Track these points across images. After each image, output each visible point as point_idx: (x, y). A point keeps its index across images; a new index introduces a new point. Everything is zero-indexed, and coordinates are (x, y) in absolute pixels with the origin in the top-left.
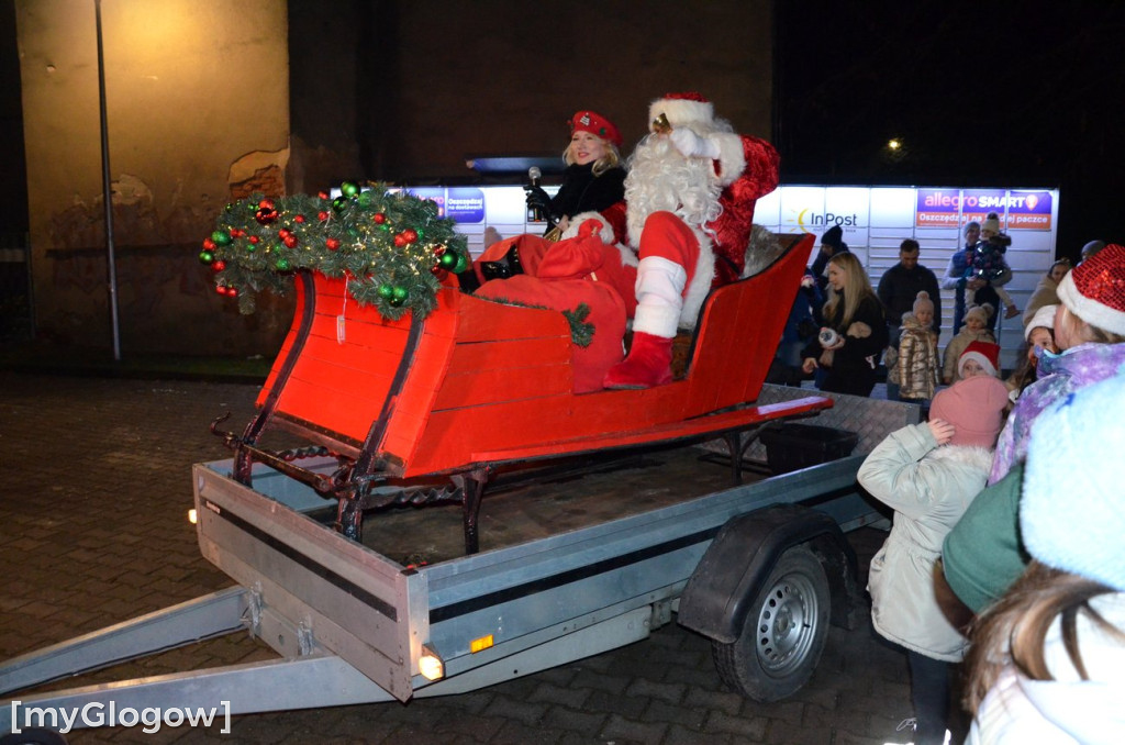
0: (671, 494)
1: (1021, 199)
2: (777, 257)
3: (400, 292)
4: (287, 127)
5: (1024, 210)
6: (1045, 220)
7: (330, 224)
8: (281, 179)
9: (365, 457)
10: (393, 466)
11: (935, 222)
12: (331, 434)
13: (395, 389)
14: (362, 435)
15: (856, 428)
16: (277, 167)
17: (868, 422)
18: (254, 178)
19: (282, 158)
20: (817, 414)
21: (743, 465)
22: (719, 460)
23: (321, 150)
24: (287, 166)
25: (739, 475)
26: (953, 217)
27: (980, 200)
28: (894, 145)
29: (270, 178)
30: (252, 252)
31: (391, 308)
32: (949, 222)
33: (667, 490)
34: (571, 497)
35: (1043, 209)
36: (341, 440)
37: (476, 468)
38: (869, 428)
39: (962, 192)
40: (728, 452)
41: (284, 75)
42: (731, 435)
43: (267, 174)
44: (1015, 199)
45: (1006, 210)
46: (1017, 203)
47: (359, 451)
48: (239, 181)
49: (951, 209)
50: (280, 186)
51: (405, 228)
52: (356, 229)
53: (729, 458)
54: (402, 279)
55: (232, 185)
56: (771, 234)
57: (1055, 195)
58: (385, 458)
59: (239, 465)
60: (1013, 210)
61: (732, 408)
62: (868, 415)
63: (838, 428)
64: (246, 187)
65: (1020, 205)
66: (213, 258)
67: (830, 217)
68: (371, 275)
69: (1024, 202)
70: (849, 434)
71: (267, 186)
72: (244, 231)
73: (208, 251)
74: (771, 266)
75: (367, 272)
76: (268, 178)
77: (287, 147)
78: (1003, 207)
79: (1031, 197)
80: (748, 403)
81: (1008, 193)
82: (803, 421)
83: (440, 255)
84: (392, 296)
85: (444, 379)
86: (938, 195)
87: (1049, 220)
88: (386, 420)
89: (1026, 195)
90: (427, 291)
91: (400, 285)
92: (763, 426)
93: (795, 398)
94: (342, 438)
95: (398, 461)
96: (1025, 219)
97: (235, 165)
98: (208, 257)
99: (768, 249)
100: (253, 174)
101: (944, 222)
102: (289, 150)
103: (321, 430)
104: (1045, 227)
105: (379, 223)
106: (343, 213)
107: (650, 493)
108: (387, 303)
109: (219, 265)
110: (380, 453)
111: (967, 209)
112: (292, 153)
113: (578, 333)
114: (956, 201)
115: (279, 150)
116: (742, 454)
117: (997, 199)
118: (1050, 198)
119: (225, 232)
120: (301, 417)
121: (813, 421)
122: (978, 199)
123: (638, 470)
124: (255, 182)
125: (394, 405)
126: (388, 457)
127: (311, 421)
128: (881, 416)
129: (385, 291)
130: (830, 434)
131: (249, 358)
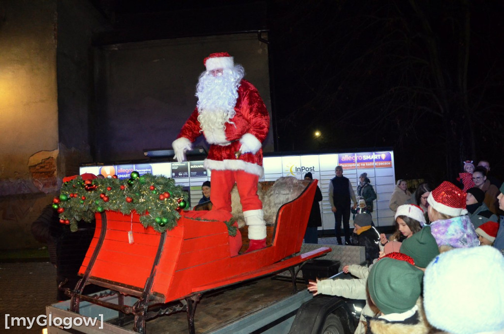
0: (265, 296)
1: (379, 156)
2: (303, 190)
3: (165, 220)
4: (57, 139)
5: (380, 160)
6: (389, 163)
7: (126, 191)
8: (55, 163)
9: (145, 295)
10: (158, 298)
11: (346, 167)
12: (123, 285)
13: (156, 263)
14: (142, 285)
15: (338, 259)
16: (52, 158)
17: (344, 256)
18: (41, 163)
19: (55, 154)
20: (326, 255)
21: (297, 280)
22: (280, 278)
23: (73, 149)
24: (58, 158)
25: (295, 285)
26: (353, 165)
27: (364, 157)
28: (317, 134)
29: (49, 163)
30: (82, 204)
31: (160, 227)
32: (352, 167)
33: (263, 295)
34: (222, 303)
35: (388, 159)
36: (128, 288)
37: (194, 295)
38: (344, 258)
39: (356, 154)
40: (290, 276)
41: (55, 117)
42: (291, 269)
43: (48, 161)
44: (377, 156)
45: (374, 160)
46: (378, 157)
47: (141, 293)
48: (34, 165)
49: (352, 162)
50: (54, 167)
51: (164, 192)
52: (140, 193)
53: (290, 278)
54: (164, 214)
55: (30, 167)
56: (299, 180)
57: (392, 153)
58: (154, 295)
59: (73, 304)
60: (377, 160)
61: (290, 256)
62: (344, 253)
63: (331, 259)
64: (37, 167)
65: (379, 158)
66: (59, 207)
67: (303, 168)
68: (148, 213)
69: (380, 157)
70: (337, 262)
71: (48, 167)
72: (77, 194)
73: (56, 204)
74: (302, 194)
75: (147, 212)
76: (48, 163)
77: (57, 149)
78: (373, 159)
79: (383, 155)
80: (297, 253)
81: (374, 153)
82: (320, 259)
83: (179, 202)
84: (161, 222)
85: (180, 256)
86: (346, 156)
87: (391, 163)
88: (153, 277)
89: (381, 154)
90: (174, 218)
91: (165, 217)
92: (304, 263)
93: (315, 249)
94: (130, 287)
95: (162, 296)
96: (382, 164)
97: (32, 157)
98: (56, 207)
99: (298, 187)
100: (40, 162)
101: (350, 167)
102: (58, 150)
103: (117, 284)
104: (390, 166)
105: (152, 190)
106: (133, 186)
107: (256, 297)
108: (159, 225)
109: (61, 210)
110: (151, 292)
111: (359, 161)
112: (60, 151)
113: (231, 231)
114: (354, 158)
115: (54, 150)
116: (296, 275)
117: (370, 156)
118: (390, 154)
119: (66, 195)
120: (104, 278)
121: (325, 258)
122: (362, 156)
123: (246, 287)
124: (41, 165)
125: (156, 269)
126: (156, 294)
127: (111, 280)
128: (349, 253)
129: (158, 220)
130: (329, 263)
131: (40, 249)
